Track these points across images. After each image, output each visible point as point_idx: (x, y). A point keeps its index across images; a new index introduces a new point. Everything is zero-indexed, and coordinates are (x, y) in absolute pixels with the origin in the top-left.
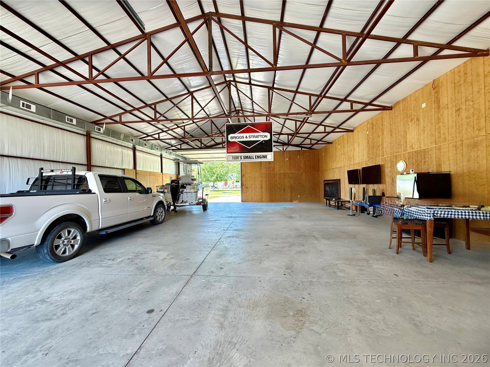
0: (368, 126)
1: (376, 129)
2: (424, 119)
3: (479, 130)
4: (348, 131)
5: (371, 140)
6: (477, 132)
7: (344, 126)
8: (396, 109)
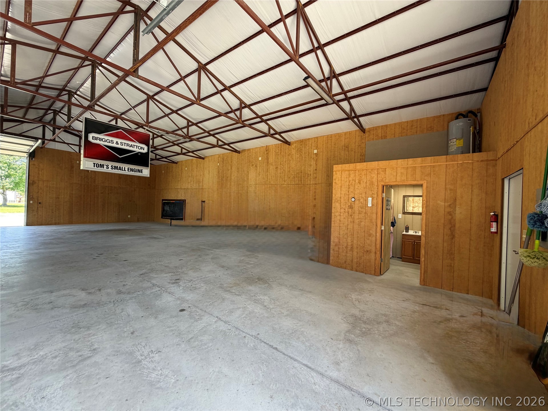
0: (219, 159)
1: (226, 164)
2: (260, 167)
3: (285, 181)
4: (200, 158)
5: (221, 171)
6: (283, 182)
7: (198, 153)
8: (243, 154)
